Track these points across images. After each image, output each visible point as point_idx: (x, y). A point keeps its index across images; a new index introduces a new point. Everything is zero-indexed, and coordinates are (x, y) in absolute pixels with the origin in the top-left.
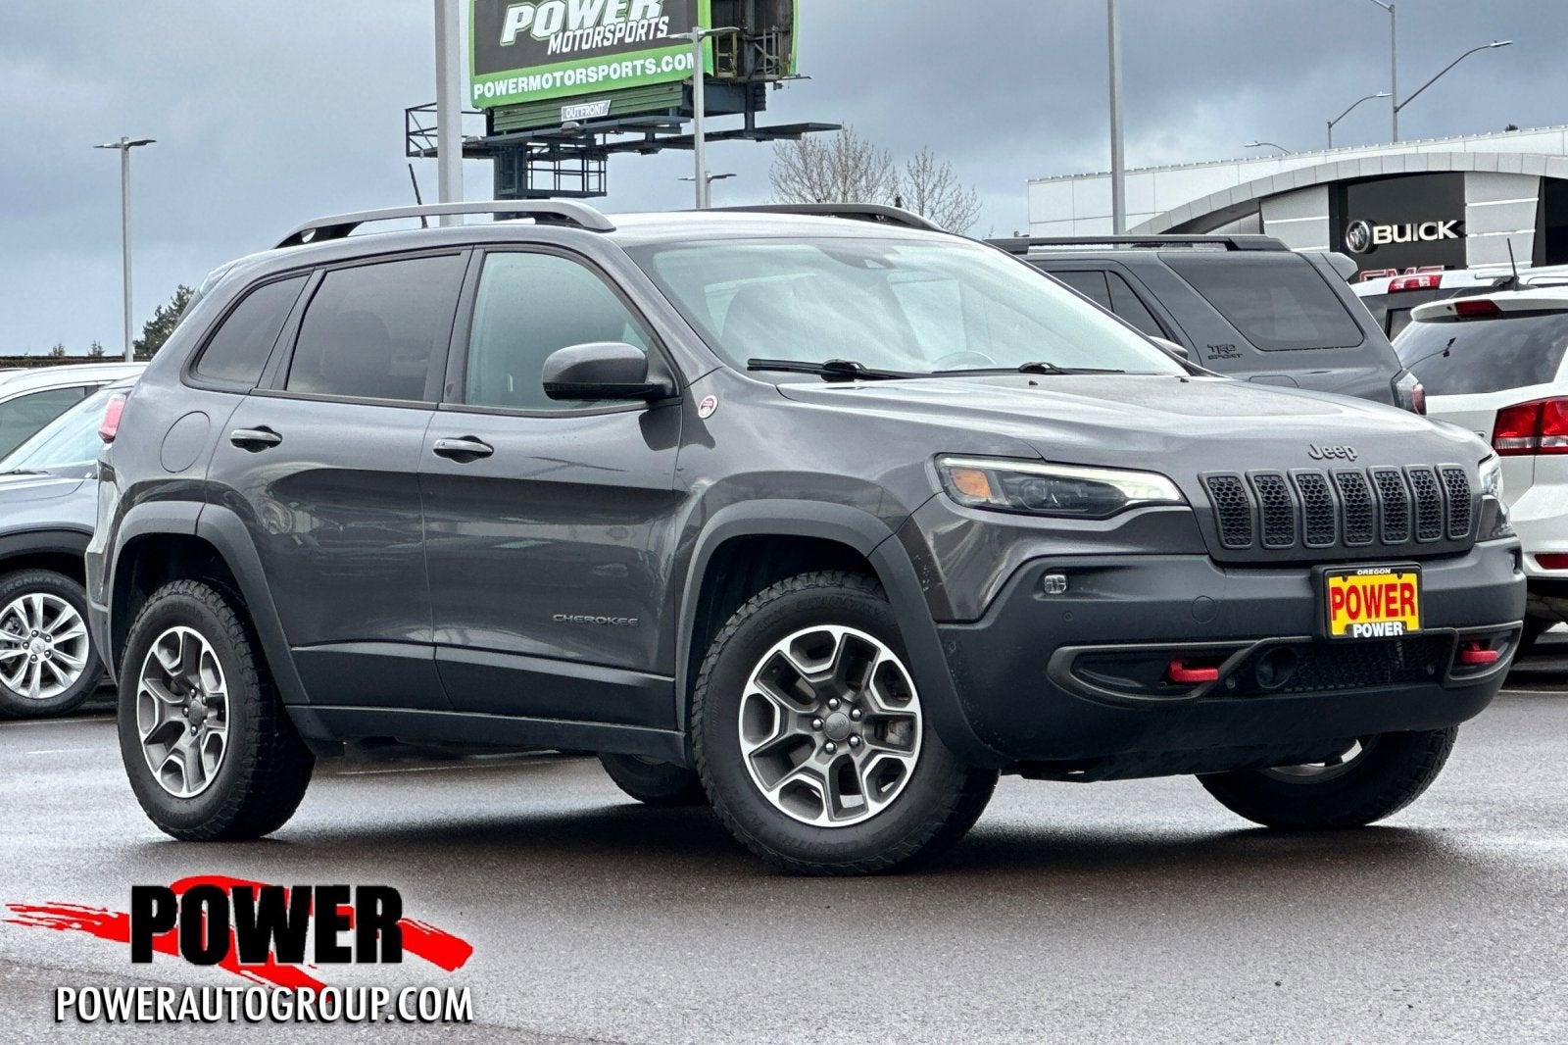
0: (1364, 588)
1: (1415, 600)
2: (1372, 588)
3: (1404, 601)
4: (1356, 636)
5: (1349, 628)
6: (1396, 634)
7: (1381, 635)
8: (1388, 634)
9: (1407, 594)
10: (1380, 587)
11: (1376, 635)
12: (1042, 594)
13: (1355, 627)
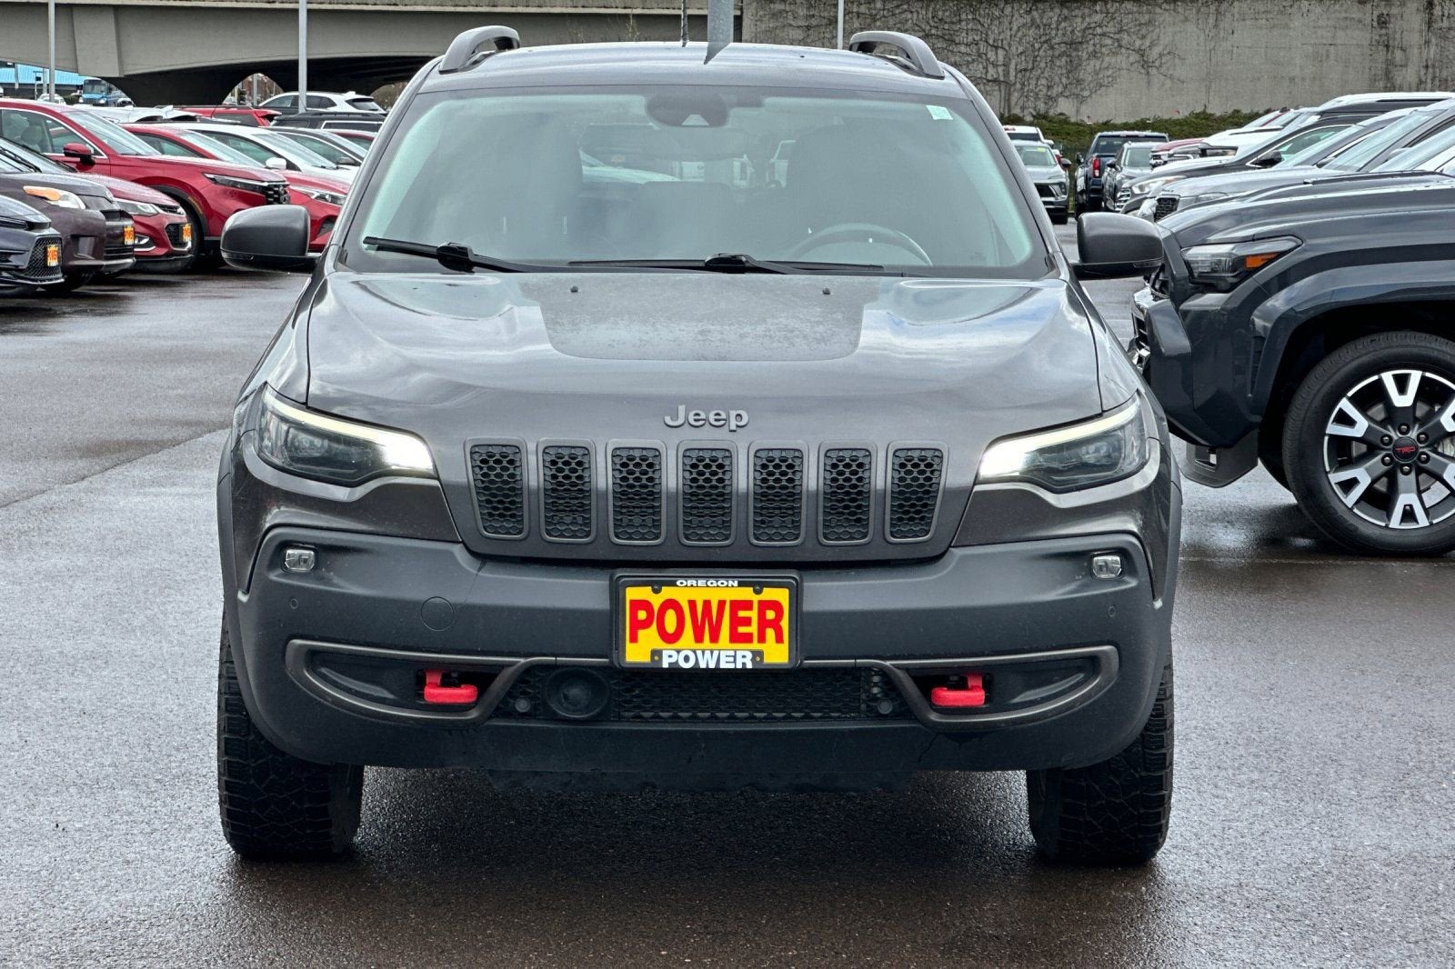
0: (692, 604)
1: (785, 623)
2: (707, 604)
3: (763, 623)
4: (665, 665)
5: (656, 653)
6: (739, 666)
7: (712, 666)
8: (723, 665)
9: (770, 615)
10: (722, 604)
11: (703, 665)
12: (280, 571)
13: (665, 654)
